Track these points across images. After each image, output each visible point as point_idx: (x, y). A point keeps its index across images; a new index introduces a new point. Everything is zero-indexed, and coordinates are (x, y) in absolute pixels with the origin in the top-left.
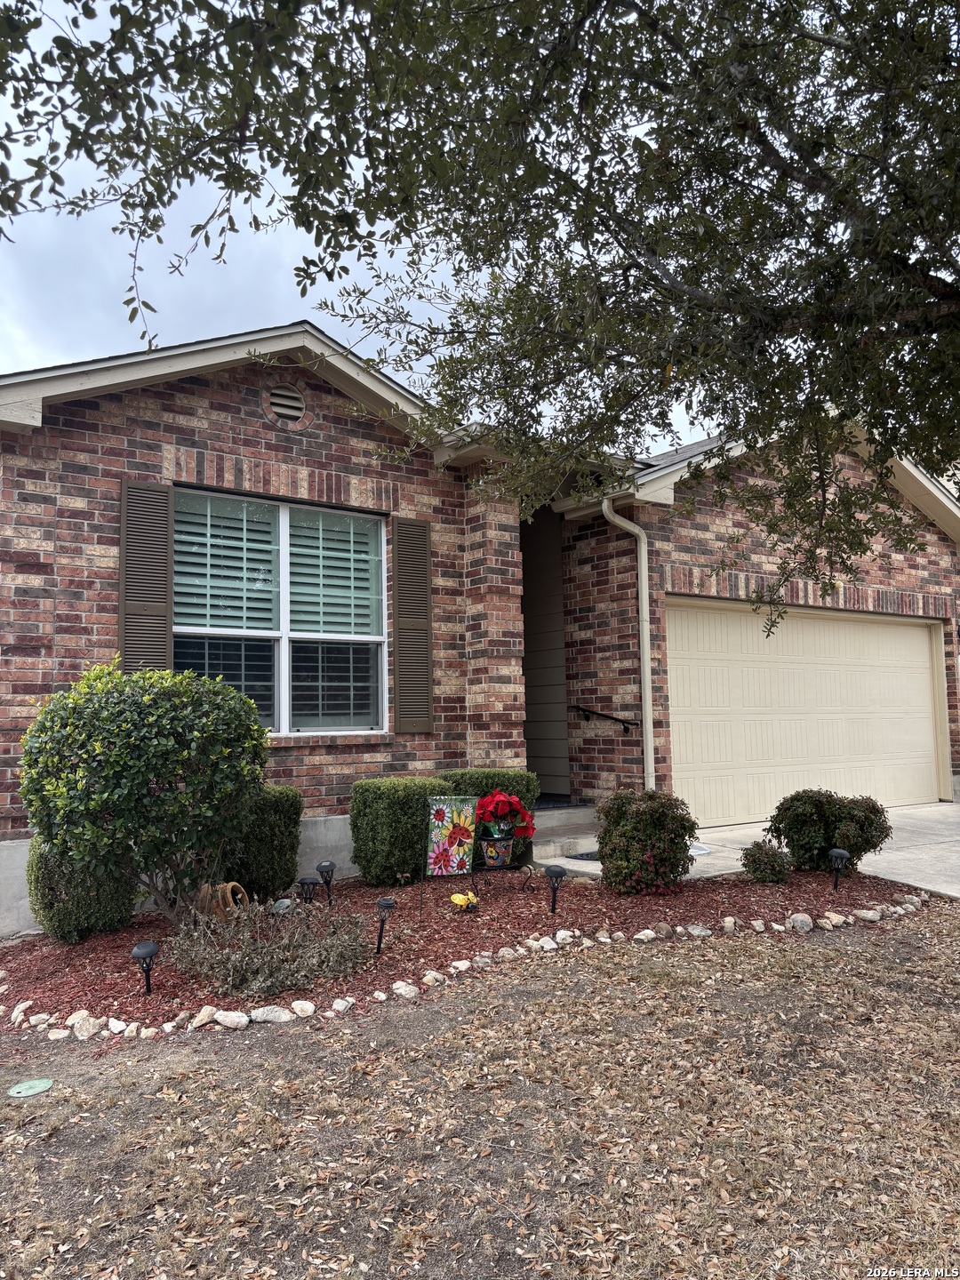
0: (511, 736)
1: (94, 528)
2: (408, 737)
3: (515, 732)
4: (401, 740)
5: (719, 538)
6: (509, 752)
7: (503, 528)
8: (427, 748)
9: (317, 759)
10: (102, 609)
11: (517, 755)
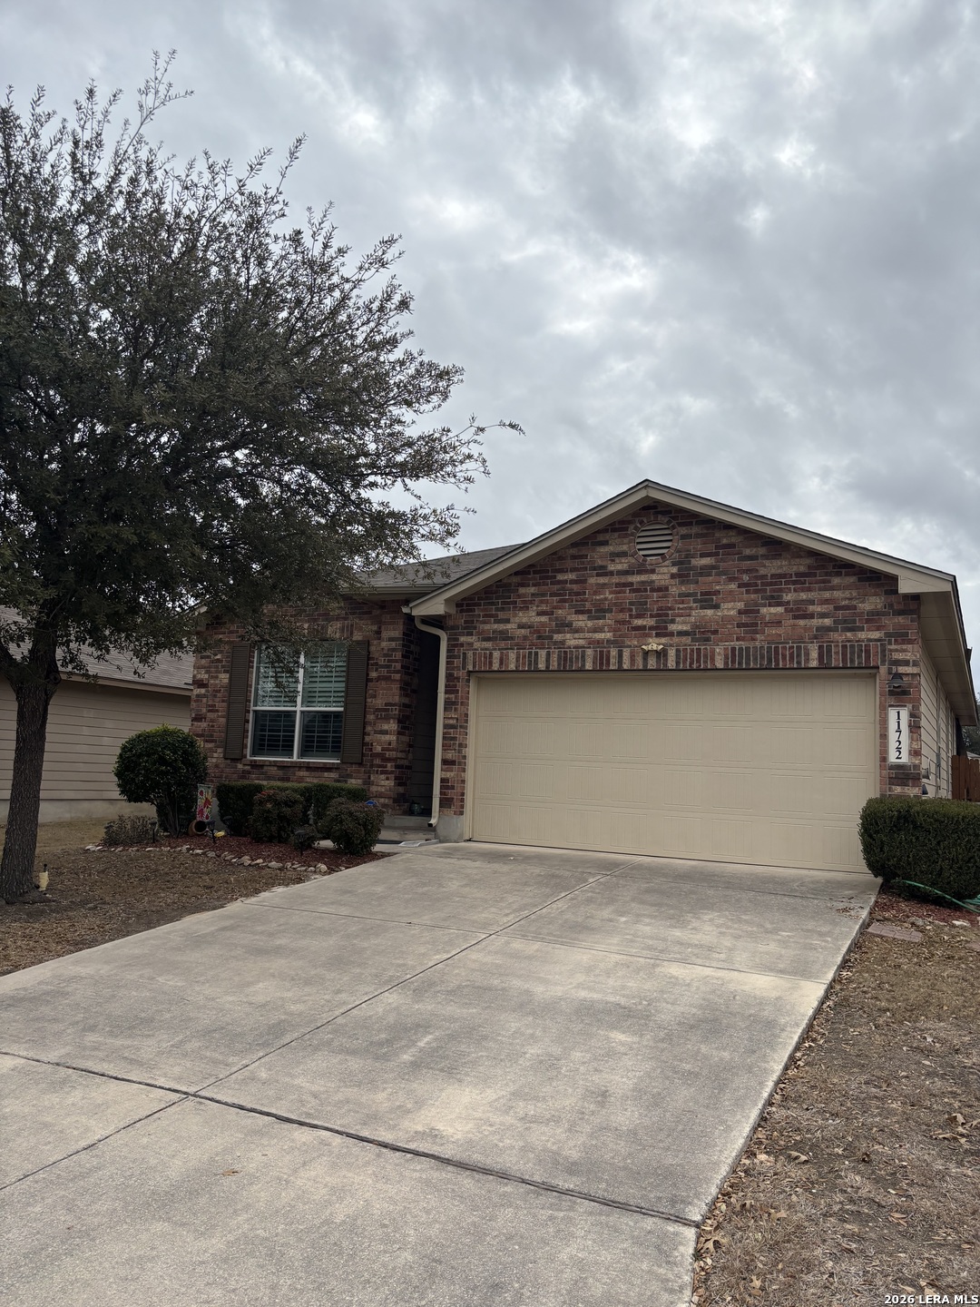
0: (386, 767)
1: (223, 666)
2: (349, 765)
3: (389, 765)
4: (344, 766)
5: (521, 626)
6: (383, 777)
7: (391, 639)
8: (359, 772)
9: (301, 773)
10: (223, 701)
11: (387, 779)
